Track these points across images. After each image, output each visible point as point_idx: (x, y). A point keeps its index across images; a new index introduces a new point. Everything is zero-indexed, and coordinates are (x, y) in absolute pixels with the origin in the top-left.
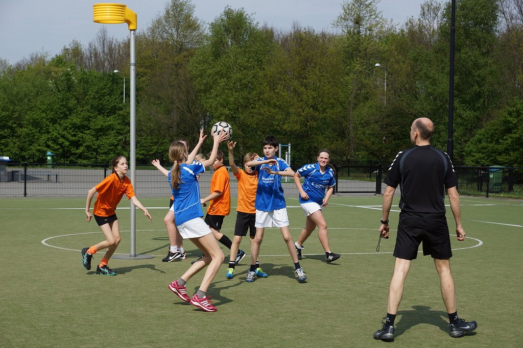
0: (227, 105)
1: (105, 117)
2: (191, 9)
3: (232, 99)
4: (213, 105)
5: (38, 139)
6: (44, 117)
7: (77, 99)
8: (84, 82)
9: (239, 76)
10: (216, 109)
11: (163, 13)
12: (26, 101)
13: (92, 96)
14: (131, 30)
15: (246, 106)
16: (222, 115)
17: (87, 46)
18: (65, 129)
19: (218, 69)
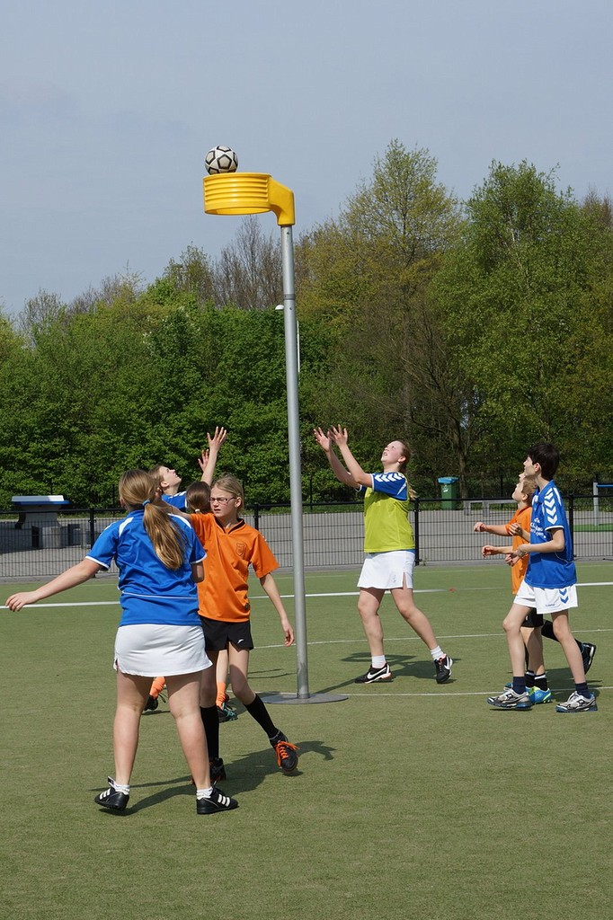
0: (515, 370)
1: (260, 404)
2: (431, 167)
3: (524, 355)
4: (485, 368)
5: (122, 455)
6: (133, 410)
7: (200, 369)
8: (215, 333)
9: (538, 304)
10: (492, 377)
11: (370, 182)
12: (95, 377)
13: (230, 362)
14: (282, 226)
15: (555, 370)
16: (504, 389)
17: (220, 258)
18: (179, 432)
19: (491, 292)
